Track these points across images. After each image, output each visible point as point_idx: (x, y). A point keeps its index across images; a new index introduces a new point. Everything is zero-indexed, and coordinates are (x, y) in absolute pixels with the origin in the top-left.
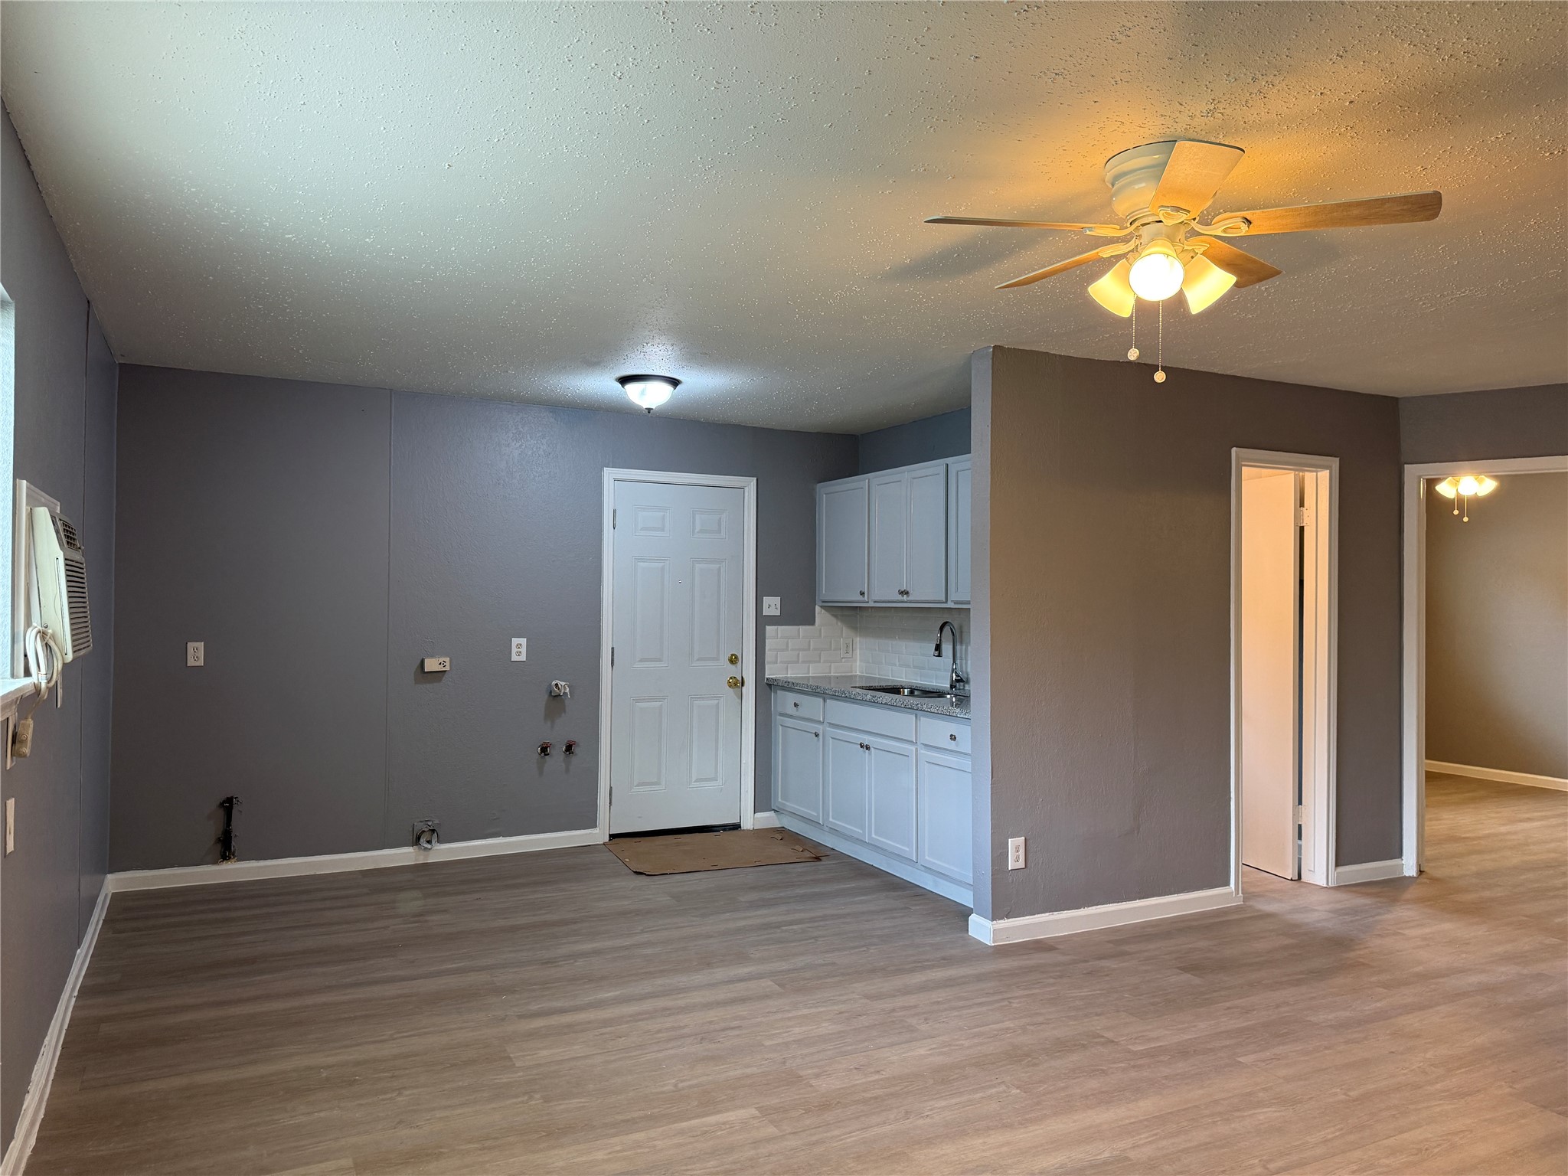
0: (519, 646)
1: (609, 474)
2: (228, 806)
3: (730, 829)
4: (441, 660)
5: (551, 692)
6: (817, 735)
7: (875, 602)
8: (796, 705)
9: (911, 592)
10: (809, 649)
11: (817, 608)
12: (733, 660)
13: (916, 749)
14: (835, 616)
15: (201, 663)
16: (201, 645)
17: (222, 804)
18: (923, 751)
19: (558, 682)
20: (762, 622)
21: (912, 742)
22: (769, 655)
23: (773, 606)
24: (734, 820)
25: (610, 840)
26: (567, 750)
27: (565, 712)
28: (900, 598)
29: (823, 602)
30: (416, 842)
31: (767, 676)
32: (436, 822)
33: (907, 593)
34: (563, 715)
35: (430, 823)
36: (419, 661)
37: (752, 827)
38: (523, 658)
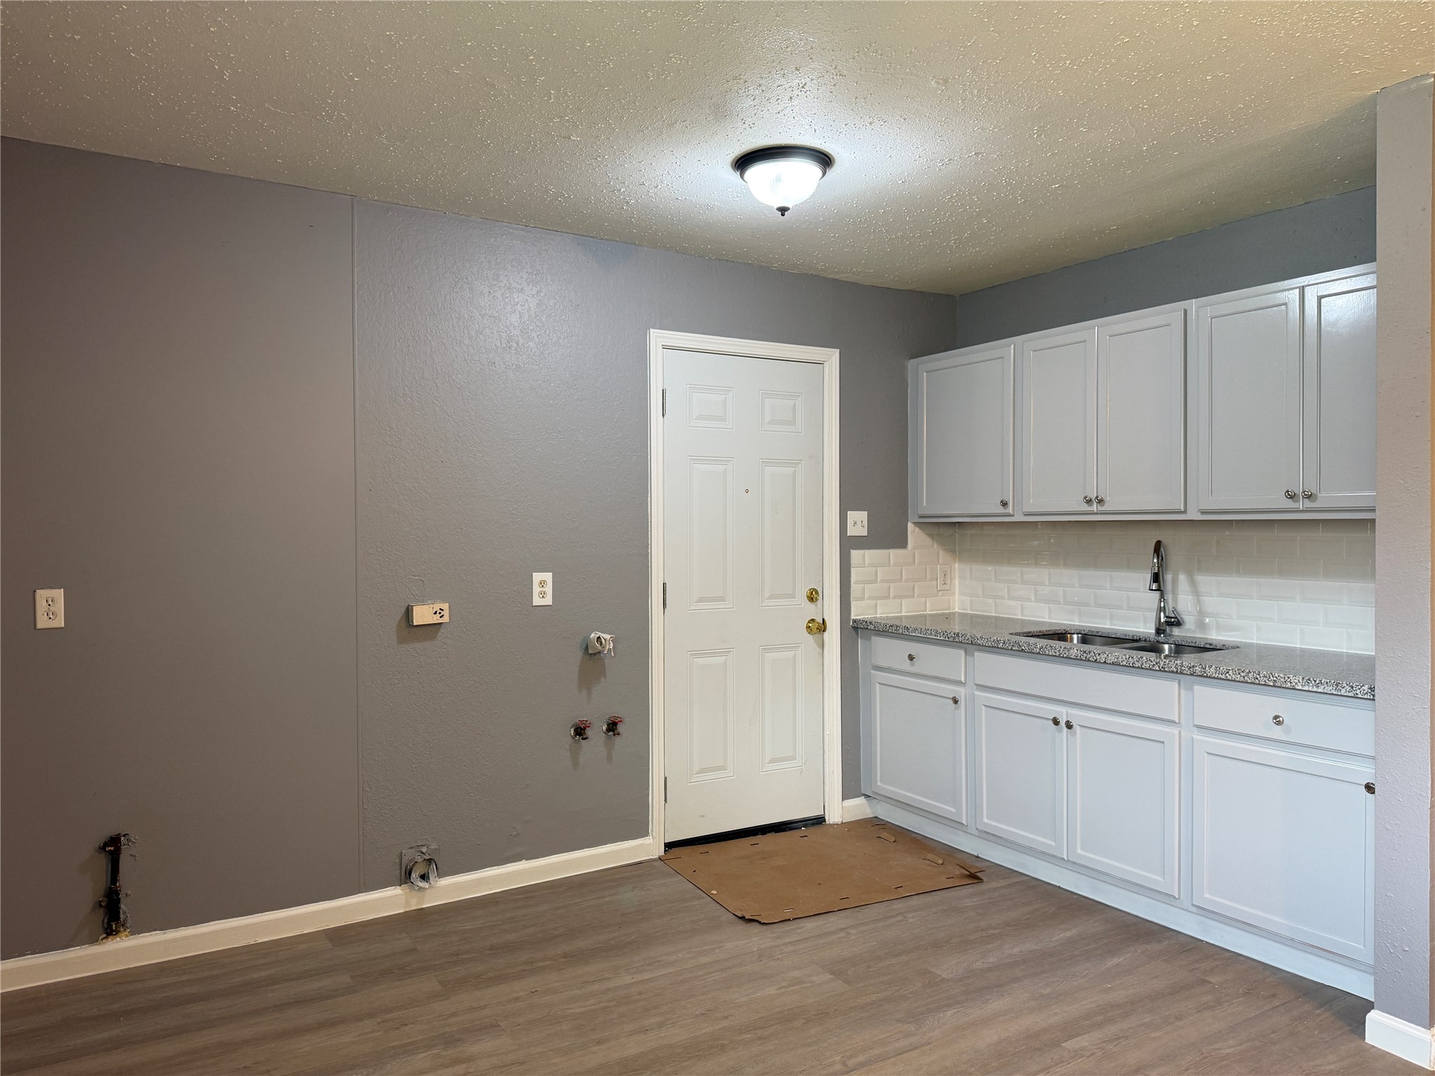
0: (542, 584)
1: (658, 338)
2: (113, 848)
3: (813, 824)
4: (437, 607)
5: (587, 648)
6: (956, 701)
7: (1026, 515)
8: (911, 658)
9: (1107, 499)
10: (901, 580)
11: (910, 526)
12: (813, 597)
13: (1180, 732)
14: (931, 536)
15: (60, 622)
16: (59, 594)
17: (103, 848)
18: (1198, 736)
19: (602, 635)
20: (848, 544)
21: (1173, 722)
22: (855, 588)
23: (859, 523)
24: (819, 813)
25: (665, 851)
26: (609, 730)
27: (605, 676)
28: (1086, 508)
29: (921, 517)
30: (405, 877)
31: (853, 617)
32: (434, 846)
33: (1100, 501)
34: (603, 680)
35: (424, 850)
36: (403, 610)
37: (840, 820)
38: (548, 601)
